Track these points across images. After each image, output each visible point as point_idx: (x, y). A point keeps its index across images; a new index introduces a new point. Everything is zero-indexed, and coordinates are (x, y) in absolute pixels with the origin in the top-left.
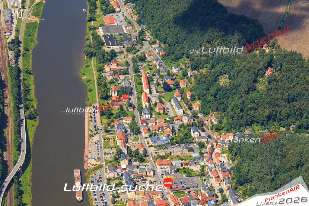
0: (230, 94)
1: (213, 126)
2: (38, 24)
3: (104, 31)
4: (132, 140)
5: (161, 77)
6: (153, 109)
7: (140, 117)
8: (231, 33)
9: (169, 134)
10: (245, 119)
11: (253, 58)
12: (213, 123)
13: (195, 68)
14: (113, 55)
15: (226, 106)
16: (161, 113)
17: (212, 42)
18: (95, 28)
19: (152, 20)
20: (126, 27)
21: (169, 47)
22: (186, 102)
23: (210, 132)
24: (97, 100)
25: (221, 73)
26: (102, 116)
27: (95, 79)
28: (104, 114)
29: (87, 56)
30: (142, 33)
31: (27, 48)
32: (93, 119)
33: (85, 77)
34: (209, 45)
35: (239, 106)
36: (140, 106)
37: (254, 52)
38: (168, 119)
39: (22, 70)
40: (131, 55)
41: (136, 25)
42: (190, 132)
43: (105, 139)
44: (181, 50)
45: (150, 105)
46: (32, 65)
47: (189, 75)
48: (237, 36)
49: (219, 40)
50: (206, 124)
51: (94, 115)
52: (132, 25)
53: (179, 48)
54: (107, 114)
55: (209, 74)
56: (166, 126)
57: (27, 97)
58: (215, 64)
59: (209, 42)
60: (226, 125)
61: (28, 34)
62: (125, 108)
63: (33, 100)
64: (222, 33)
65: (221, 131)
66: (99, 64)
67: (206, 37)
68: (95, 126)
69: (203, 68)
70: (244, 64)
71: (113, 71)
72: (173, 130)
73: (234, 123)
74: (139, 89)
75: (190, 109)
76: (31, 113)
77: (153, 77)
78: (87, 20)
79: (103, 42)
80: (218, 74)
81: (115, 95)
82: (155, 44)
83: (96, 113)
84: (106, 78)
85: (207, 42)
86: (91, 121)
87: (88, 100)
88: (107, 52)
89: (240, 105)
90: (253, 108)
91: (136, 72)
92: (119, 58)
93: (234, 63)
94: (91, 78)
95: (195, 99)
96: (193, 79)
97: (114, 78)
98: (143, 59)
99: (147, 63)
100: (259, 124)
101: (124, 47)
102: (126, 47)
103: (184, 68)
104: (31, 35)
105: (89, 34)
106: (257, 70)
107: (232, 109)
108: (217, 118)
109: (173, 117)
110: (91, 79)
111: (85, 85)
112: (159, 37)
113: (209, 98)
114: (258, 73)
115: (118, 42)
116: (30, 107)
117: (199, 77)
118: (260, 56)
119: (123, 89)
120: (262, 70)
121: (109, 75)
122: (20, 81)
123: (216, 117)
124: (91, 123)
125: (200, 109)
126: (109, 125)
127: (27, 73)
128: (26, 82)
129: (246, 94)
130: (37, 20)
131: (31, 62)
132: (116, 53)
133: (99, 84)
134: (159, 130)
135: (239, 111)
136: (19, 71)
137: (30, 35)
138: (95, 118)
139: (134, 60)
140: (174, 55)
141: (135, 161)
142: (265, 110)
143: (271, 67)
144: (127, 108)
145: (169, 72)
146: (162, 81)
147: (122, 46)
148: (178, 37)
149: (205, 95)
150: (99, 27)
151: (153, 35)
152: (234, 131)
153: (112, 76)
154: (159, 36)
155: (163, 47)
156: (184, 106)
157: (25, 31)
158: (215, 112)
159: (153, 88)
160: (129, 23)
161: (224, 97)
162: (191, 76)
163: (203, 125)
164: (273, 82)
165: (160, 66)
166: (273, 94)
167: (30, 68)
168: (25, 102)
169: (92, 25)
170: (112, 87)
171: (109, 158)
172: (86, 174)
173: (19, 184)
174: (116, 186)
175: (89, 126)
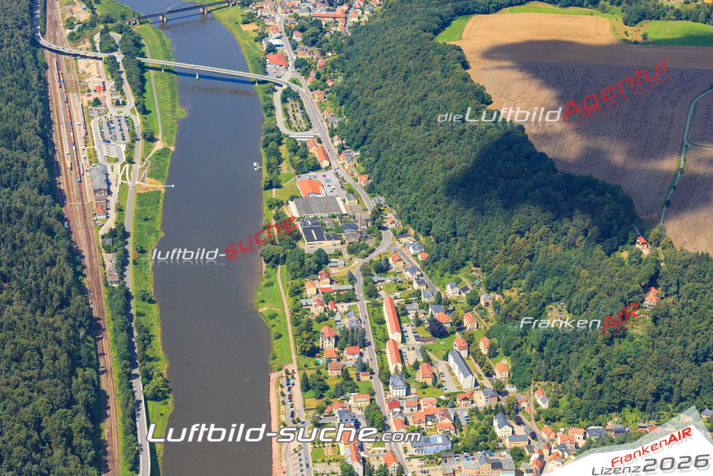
0: (572, 344)
1: (540, 413)
2: (162, 196)
3: (299, 210)
5: (425, 307)
6: (410, 376)
7: (386, 394)
8: (568, 214)
9: (448, 430)
10: (606, 399)
11: (617, 268)
12: (539, 406)
13: (494, 287)
14: (322, 260)
15: (565, 370)
16: (428, 383)
17: (527, 232)
18: (280, 204)
19: (399, 187)
20: (344, 201)
21: (438, 243)
22: (479, 360)
23: (534, 426)
24: (294, 357)
25: (551, 298)
26: (305, 391)
27: (287, 311)
28: (310, 388)
29: (267, 262)
30: (378, 212)
31: (142, 247)
32: (286, 399)
33: (265, 309)
34: (522, 240)
35: (595, 372)
36: (385, 371)
37: (618, 254)
38: (443, 398)
39: (133, 294)
40: (358, 259)
41: (364, 196)
42: (492, 425)
44: (463, 250)
45: (404, 368)
46: (154, 283)
47: (482, 302)
48: (580, 220)
49: (542, 229)
50: (524, 408)
51: (289, 389)
52: (357, 197)
53: (458, 245)
54: (317, 388)
55: (525, 302)
56: (442, 412)
57: (147, 353)
58: (537, 280)
59: (522, 234)
60: (567, 412)
61: (143, 217)
62: (352, 374)
63: (158, 359)
64: (549, 215)
65: (556, 424)
66: (292, 279)
67: (514, 224)
68: (293, 414)
69: (512, 287)
70: (600, 280)
71: (323, 293)
72: (456, 422)
73: (584, 408)
74: (380, 334)
75: (489, 374)
76: (157, 387)
77: (408, 307)
78: (263, 186)
79: (299, 233)
80: (543, 300)
81: (330, 346)
82: (406, 236)
83: (293, 384)
84: (309, 309)
85: (517, 232)
86: (284, 403)
87: (275, 358)
88: (308, 254)
89: (595, 369)
90: (623, 375)
91: (370, 297)
92: (333, 267)
93: (578, 277)
94: (277, 310)
95: (497, 354)
96: (490, 310)
97: (325, 311)
98: (383, 269)
99: (392, 277)
100: (637, 408)
101: (342, 243)
102: (347, 242)
103: (470, 287)
104: (148, 219)
105: (269, 216)
106: (628, 294)
107: (580, 377)
108: (548, 396)
109: (455, 394)
110: (277, 312)
111: (265, 324)
112: (416, 222)
113: (528, 351)
114: (630, 300)
115: (330, 233)
116: (155, 374)
117: (505, 307)
118: (631, 263)
119: (348, 333)
120: (637, 292)
121: (316, 303)
122: (130, 317)
123: (545, 393)
124: (282, 407)
125: (509, 375)
126: (321, 411)
127: (144, 300)
128: (142, 319)
129: (607, 344)
130: (160, 186)
131: (151, 276)
132: (326, 256)
133: (296, 323)
134: (427, 421)
135: (593, 382)
136: (128, 296)
137: (146, 220)
138: (290, 397)
139: (366, 272)
140: (448, 260)
142: (650, 379)
143: (657, 287)
144: (357, 375)
145: (441, 297)
146: (425, 314)
147: (339, 242)
148: (455, 223)
149: (519, 346)
150: (290, 202)
151: (401, 218)
152: (585, 423)
153: (321, 305)
154: (415, 220)
155: (424, 243)
156: (475, 369)
157: (136, 211)
158: (542, 383)
159: (409, 329)
160: (351, 191)
161: (560, 351)
162: (487, 304)
163: (517, 411)
164: (662, 319)
165: (420, 283)
166: (665, 346)
167: (150, 289)
168: (144, 365)
169: (274, 196)
170: (323, 328)
175: (279, 414)
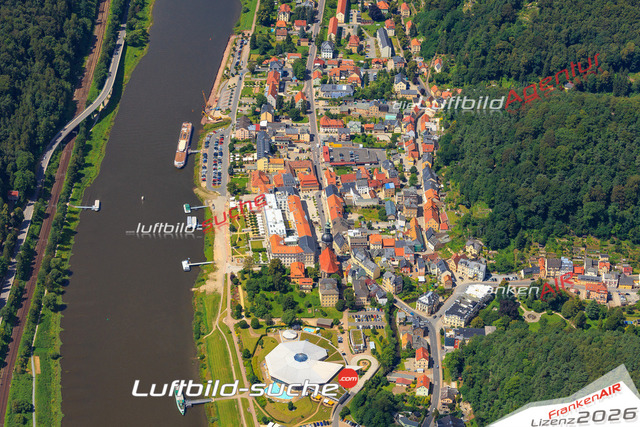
1: (433, 76)
4: (291, 88)
6: (341, 45)
7: (317, 56)
9: (355, 83)
12: (434, 71)
16: (353, 51)
23: (425, 85)
24: (254, 25)
26: (253, 49)
28: (257, 47)
32: (236, 53)
36: (319, 37)
38: (362, 61)
43: (246, 84)
45: (338, 39)
50: (423, 73)
51: (241, 47)
54: (262, 47)
56: (353, 69)
57: (137, 14)
60: (455, 76)
62: (295, 40)
63: (146, 20)
65: (444, 85)
73: (468, 74)
74: (329, 14)
75: (405, 48)
76: (135, 35)
81: (285, 20)
83: (246, 44)
86: (233, 56)
87: (239, 25)
89: (482, 44)
90: (503, 50)
95: (418, 34)
100: (512, 77)
107: (469, 50)
108: (443, 64)
109: (372, 59)
116: (137, 26)
124: (231, 59)
125: (420, 49)
126: (260, 62)
129: (496, 25)
133: (262, 1)
134: (341, 75)
135: (478, 53)
138: (240, 52)
141: (287, 118)
142: (524, 54)
144: (299, 41)
149: (433, 27)
156: (397, 44)
158: (443, 55)
159: (355, 14)
166: (543, 29)
170: (282, 6)
171: (246, 110)
172: (201, 131)
173: (88, 136)
174: (243, 150)
175: (227, 63)
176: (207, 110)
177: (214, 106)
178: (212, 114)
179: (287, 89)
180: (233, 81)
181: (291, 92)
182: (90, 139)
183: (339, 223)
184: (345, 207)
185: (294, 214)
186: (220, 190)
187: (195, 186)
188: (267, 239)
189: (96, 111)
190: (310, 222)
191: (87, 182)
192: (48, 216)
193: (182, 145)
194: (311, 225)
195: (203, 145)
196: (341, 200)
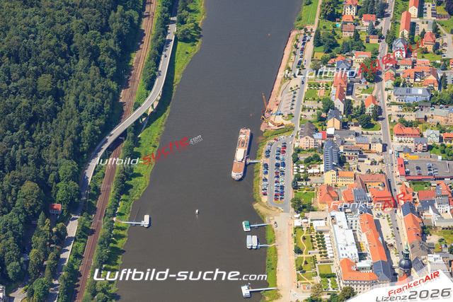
4: (360, 91)
6: (415, 43)
9: (432, 85)
16: (429, 50)
24: (317, 20)
26: (317, 47)
36: (390, 34)
38: (439, 62)
43: (310, 85)
45: (412, 36)
51: (304, 44)
54: (326, 44)
56: (430, 71)
57: (188, 5)
62: (363, 37)
63: (198, 12)
72: (442, 81)
74: (401, 8)
76: (187, 30)
81: (352, 14)
83: (309, 41)
86: (295, 53)
87: (300, 19)
109: (450, 59)
116: (189, 20)
124: (293, 57)
126: (325, 62)
134: (416, 78)
141: (356, 125)
144: (368, 37)
159: (429, 8)
171: (310, 116)
172: (260, 138)
173: (137, 142)
174: (308, 161)
175: (288, 61)
176: (267, 114)
177: (275, 110)
178: (272, 119)
179: (356, 91)
180: (295, 82)
181: (360, 96)
182: (138, 145)
183: (417, 246)
184: (424, 228)
185: (367, 235)
186: (283, 206)
187: (255, 201)
188: (337, 262)
189: (145, 115)
190: (385, 244)
191: (136, 194)
192: (92, 232)
193: (240, 153)
194: (386, 248)
195: (264, 154)
196: (419, 221)
